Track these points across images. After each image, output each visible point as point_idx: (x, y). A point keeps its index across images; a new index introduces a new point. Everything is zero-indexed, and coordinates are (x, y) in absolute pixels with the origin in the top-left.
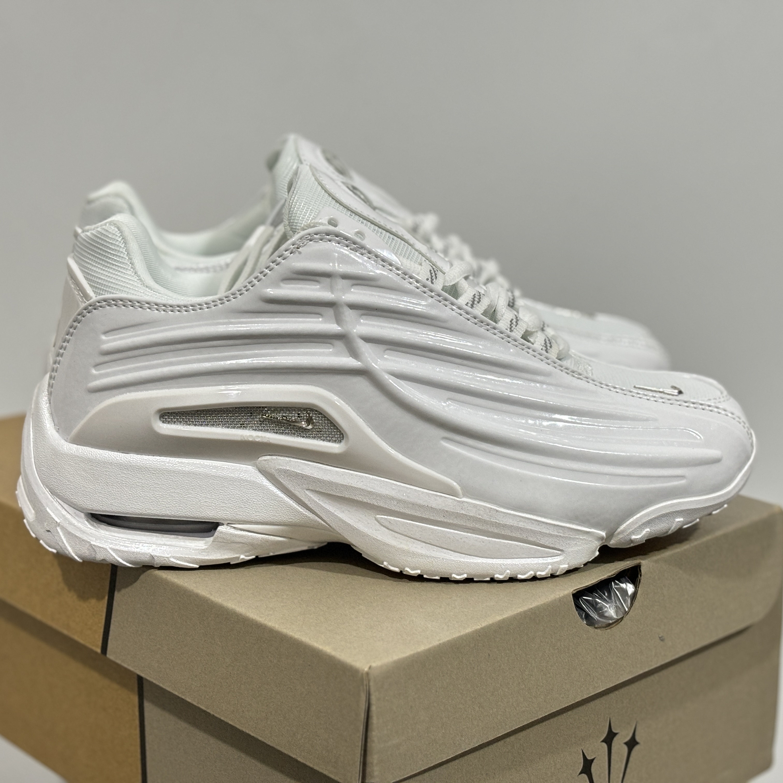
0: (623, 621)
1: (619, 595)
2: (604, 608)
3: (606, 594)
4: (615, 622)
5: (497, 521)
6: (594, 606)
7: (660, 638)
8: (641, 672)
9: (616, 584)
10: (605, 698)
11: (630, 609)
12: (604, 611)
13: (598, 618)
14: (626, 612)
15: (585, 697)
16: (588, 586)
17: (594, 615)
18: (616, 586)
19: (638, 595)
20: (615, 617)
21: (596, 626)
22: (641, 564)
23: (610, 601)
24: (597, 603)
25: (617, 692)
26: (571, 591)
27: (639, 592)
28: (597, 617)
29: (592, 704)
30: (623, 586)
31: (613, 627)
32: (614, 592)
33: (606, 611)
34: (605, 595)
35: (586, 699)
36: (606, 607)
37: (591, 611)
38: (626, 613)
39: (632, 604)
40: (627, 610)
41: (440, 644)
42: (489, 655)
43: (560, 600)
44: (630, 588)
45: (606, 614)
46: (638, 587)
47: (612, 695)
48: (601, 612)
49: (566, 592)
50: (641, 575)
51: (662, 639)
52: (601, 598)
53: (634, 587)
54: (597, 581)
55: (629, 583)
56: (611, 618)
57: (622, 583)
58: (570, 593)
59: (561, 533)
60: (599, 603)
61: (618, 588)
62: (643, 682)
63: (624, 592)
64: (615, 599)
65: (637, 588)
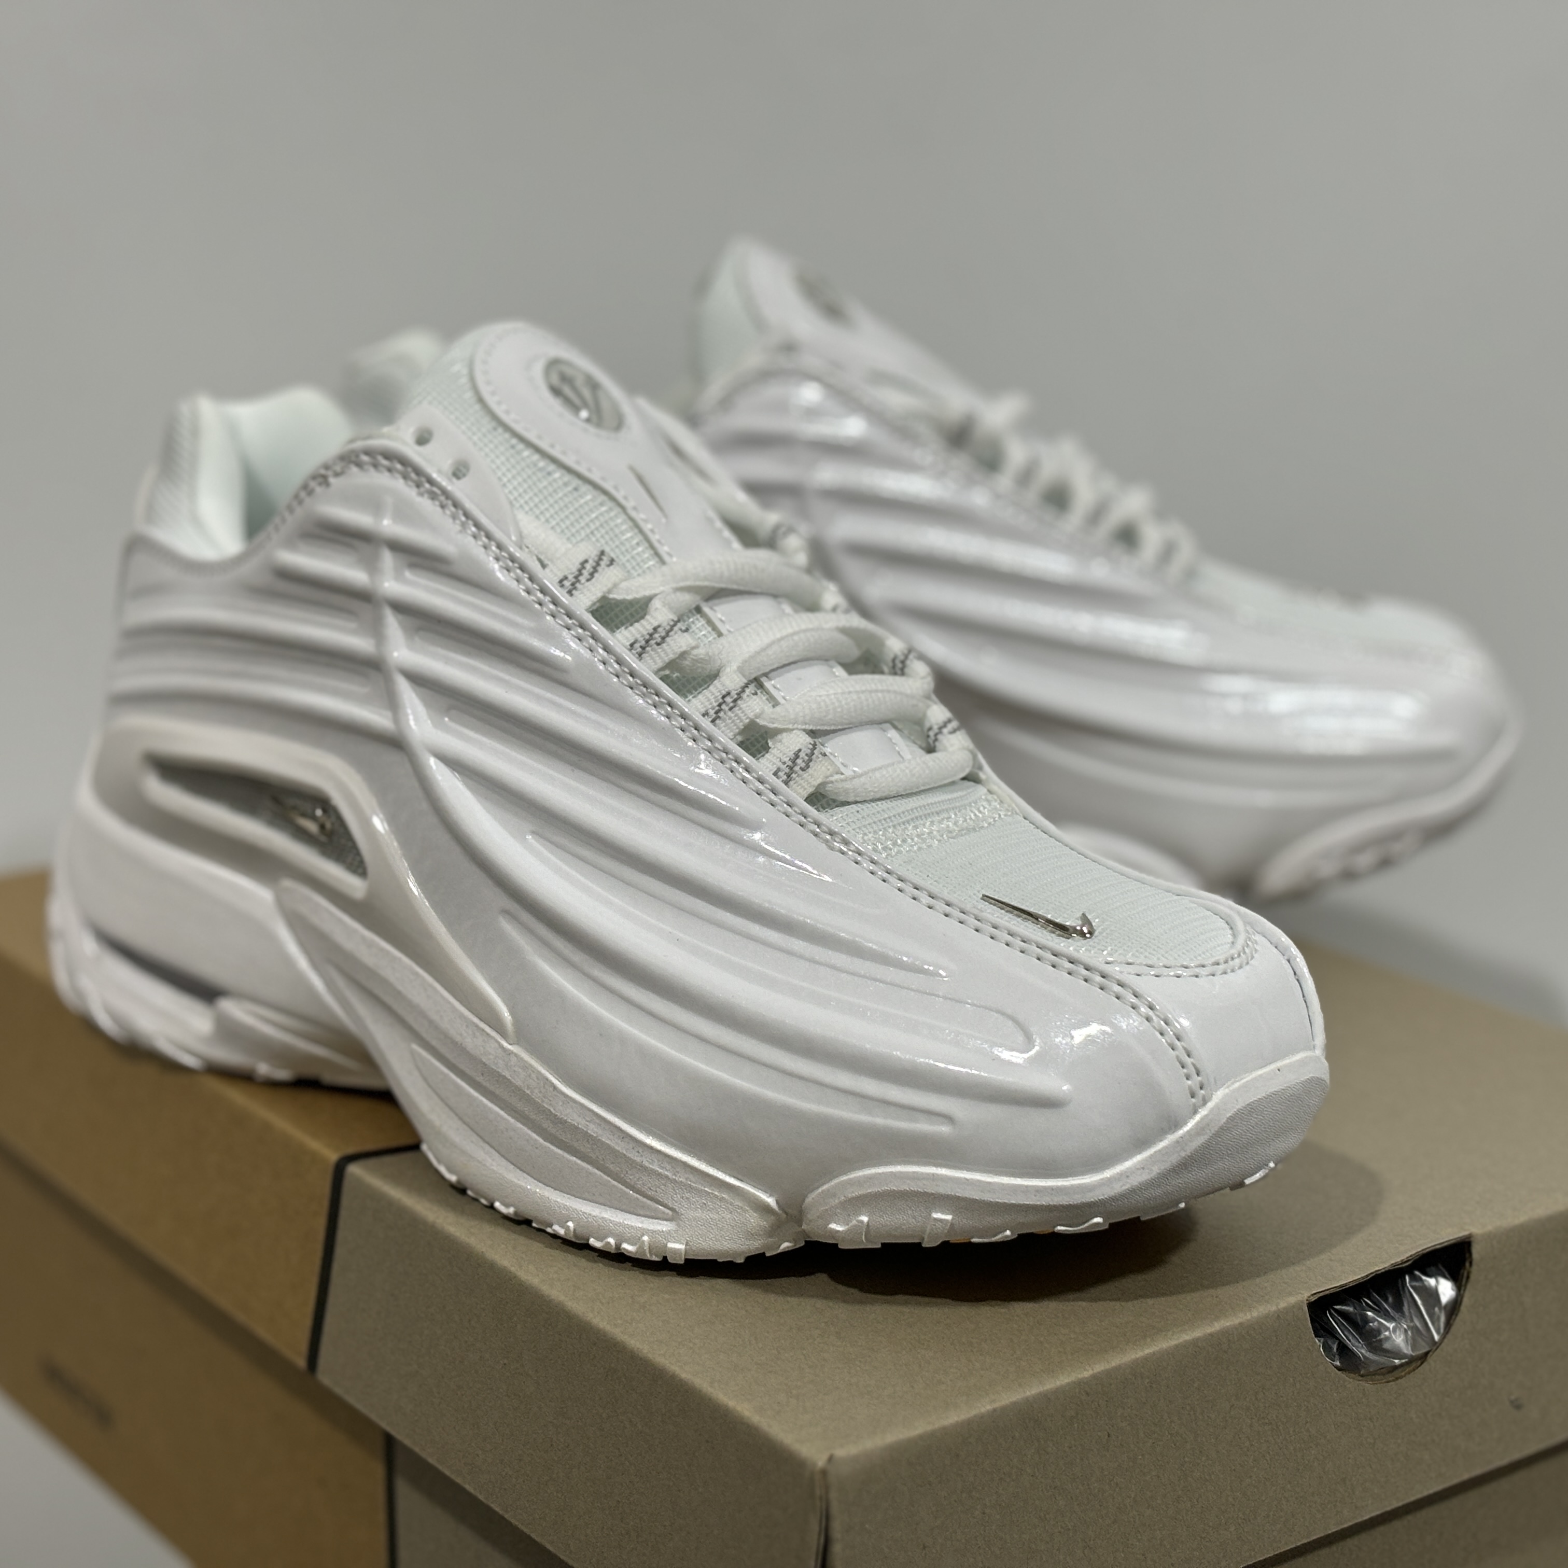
0: (1425, 1364)
1: (1419, 1302)
2: (1383, 1330)
3: (1390, 1299)
4: (1407, 1364)
5: (552, 1110)
6: (1360, 1326)
7: (1512, 1402)
8: (1466, 1476)
9: (1414, 1278)
10: (1382, 1529)
11: (1443, 1337)
12: (1382, 1336)
13: (1368, 1355)
14: (1434, 1343)
15: (1333, 1529)
16: (1346, 1284)
17: (1360, 1349)
18: (1414, 1284)
19: (1463, 1308)
20: (1407, 1350)
21: (1362, 1373)
22: (1472, 1239)
23: (1397, 1316)
24: (1366, 1320)
25: (1410, 1517)
26: (1306, 1297)
27: (1466, 1301)
28: (1363, 1351)
29: (1351, 1543)
30: (1432, 1282)
31: (1401, 1377)
32: (1410, 1299)
33: (1387, 1338)
34: (1386, 1300)
35: (1333, 1534)
36: (1388, 1329)
37: (1350, 1338)
38: (1435, 1345)
39: (1448, 1325)
40: (1436, 1337)
41: (995, 1410)
42: (1109, 1436)
43: (1278, 1316)
44: (1446, 1289)
45: (1387, 1346)
46: (1464, 1290)
47: (1397, 1524)
48: (1374, 1340)
49: (1292, 1300)
50: (1471, 1263)
51: (1517, 1405)
52: (1380, 1311)
53: (1454, 1288)
54: (1367, 1276)
55: (1445, 1277)
56: (1398, 1354)
57: (1430, 1276)
58: (1302, 1302)
59: (667, 1170)
60: (1374, 1320)
61: (1419, 1286)
62: (1473, 1497)
63: (1432, 1296)
64: (1410, 1312)
65: (1462, 1292)
